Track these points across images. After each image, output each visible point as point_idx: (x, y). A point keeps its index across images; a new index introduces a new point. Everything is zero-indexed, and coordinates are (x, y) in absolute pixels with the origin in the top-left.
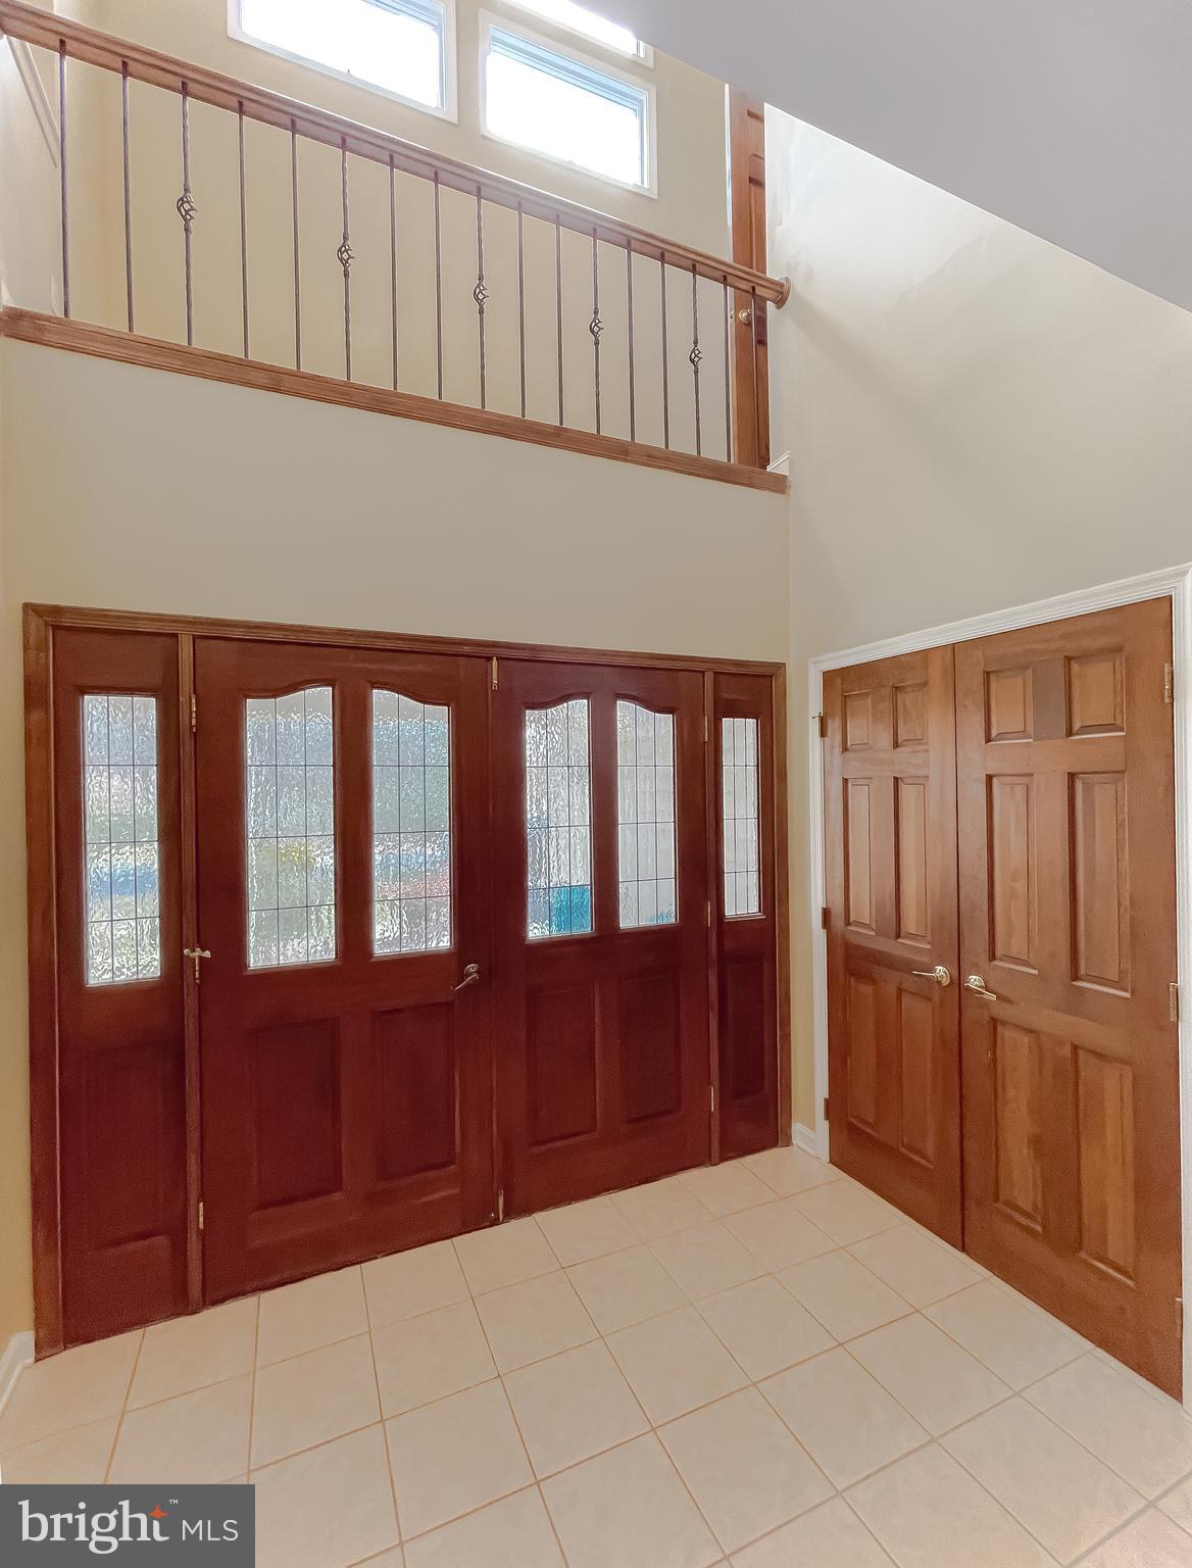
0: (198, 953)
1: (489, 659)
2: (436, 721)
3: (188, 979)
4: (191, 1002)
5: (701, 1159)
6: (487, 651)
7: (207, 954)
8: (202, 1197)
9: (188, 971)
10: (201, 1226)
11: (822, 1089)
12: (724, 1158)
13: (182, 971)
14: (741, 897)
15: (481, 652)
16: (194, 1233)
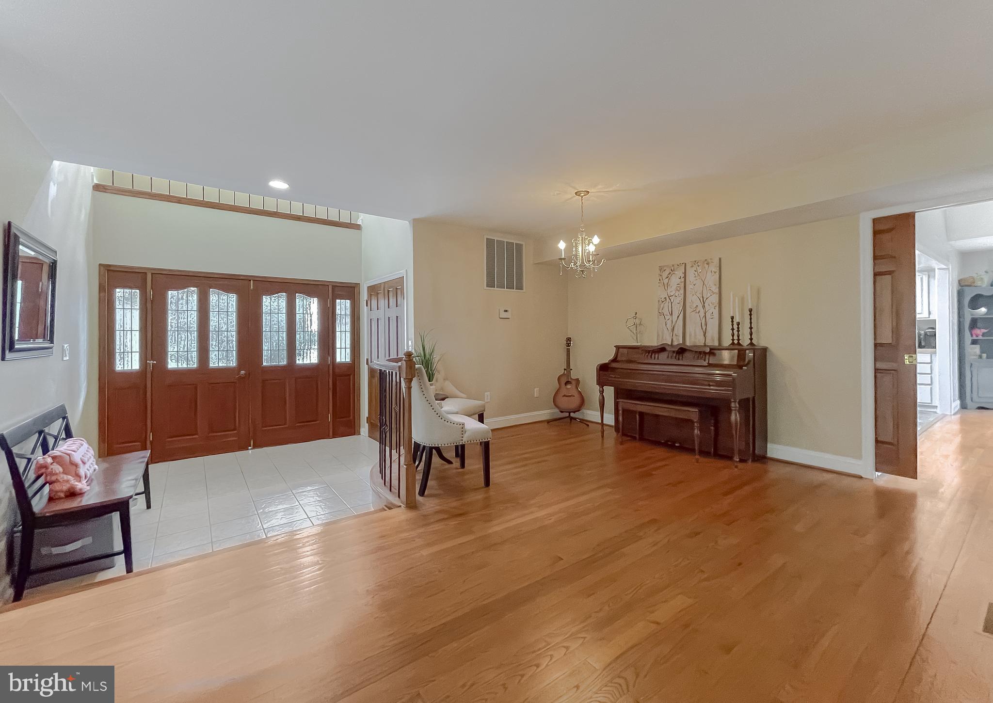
0: (152, 362)
1: (250, 280)
2: (233, 299)
3: (148, 370)
4: (149, 376)
5: (327, 436)
6: (250, 278)
7: (155, 362)
8: (151, 431)
9: (148, 367)
10: (151, 439)
11: (367, 415)
12: (334, 437)
13: (146, 366)
14: (343, 355)
15: (247, 279)
16: (149, 441)
